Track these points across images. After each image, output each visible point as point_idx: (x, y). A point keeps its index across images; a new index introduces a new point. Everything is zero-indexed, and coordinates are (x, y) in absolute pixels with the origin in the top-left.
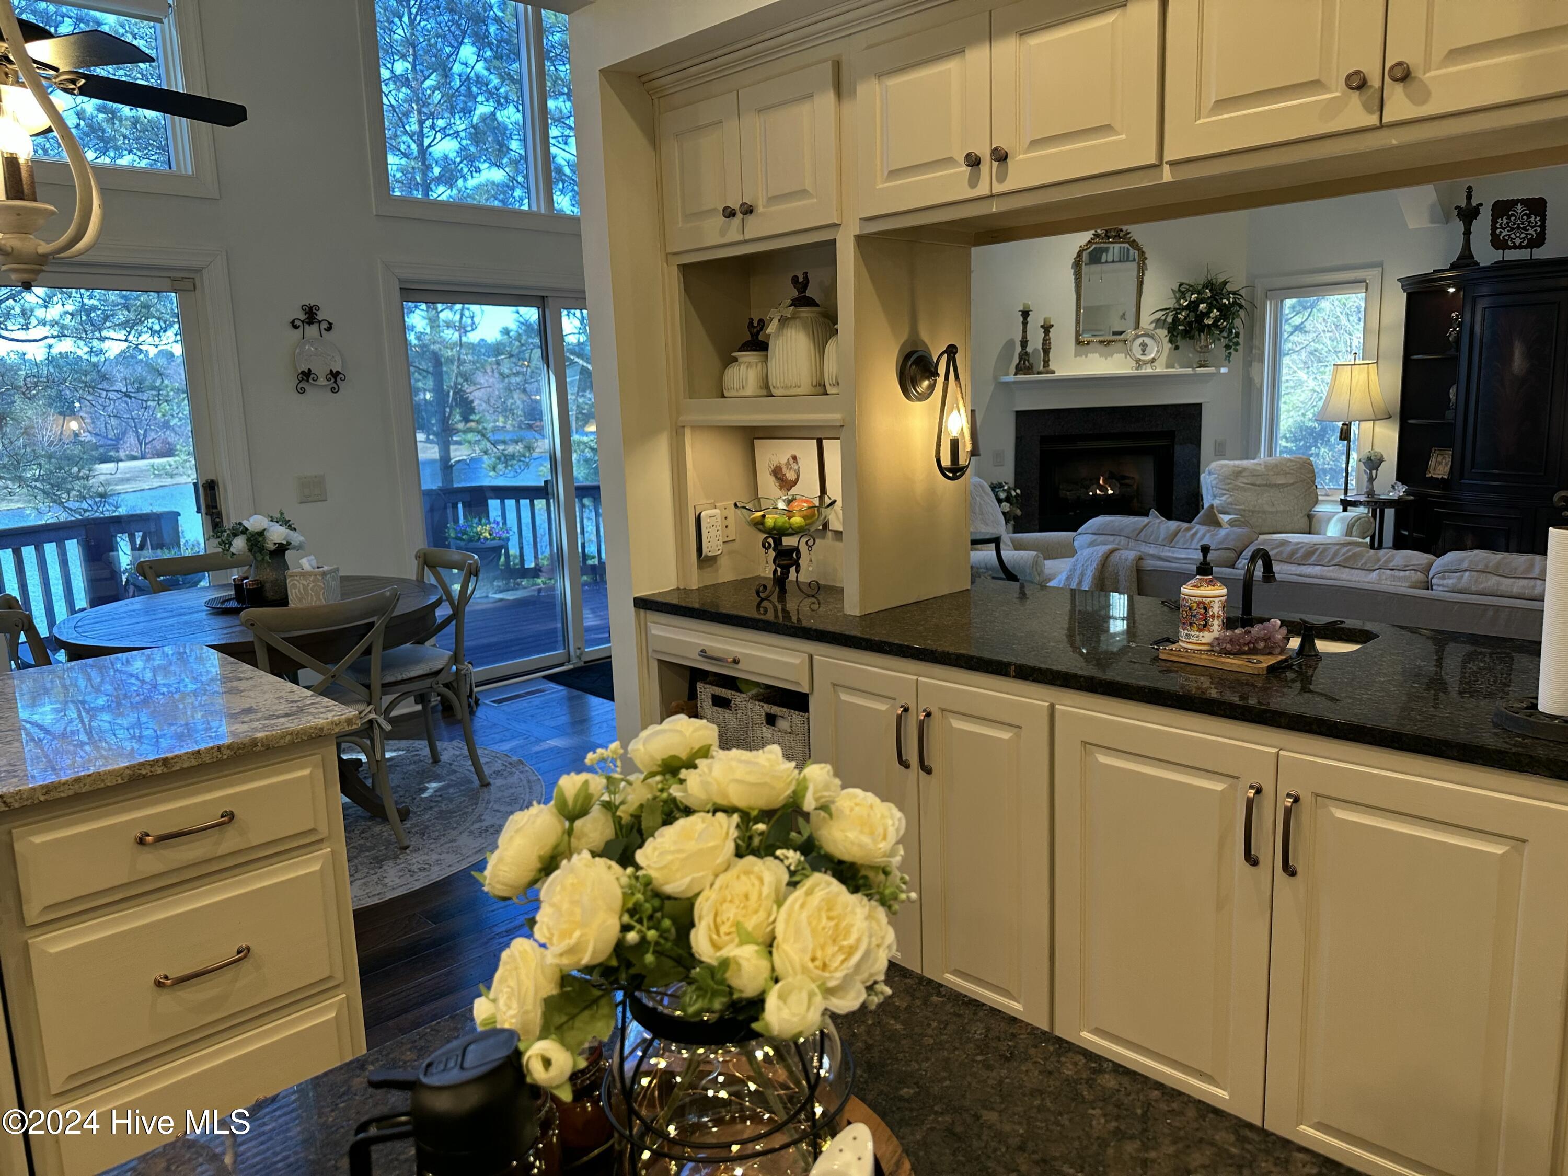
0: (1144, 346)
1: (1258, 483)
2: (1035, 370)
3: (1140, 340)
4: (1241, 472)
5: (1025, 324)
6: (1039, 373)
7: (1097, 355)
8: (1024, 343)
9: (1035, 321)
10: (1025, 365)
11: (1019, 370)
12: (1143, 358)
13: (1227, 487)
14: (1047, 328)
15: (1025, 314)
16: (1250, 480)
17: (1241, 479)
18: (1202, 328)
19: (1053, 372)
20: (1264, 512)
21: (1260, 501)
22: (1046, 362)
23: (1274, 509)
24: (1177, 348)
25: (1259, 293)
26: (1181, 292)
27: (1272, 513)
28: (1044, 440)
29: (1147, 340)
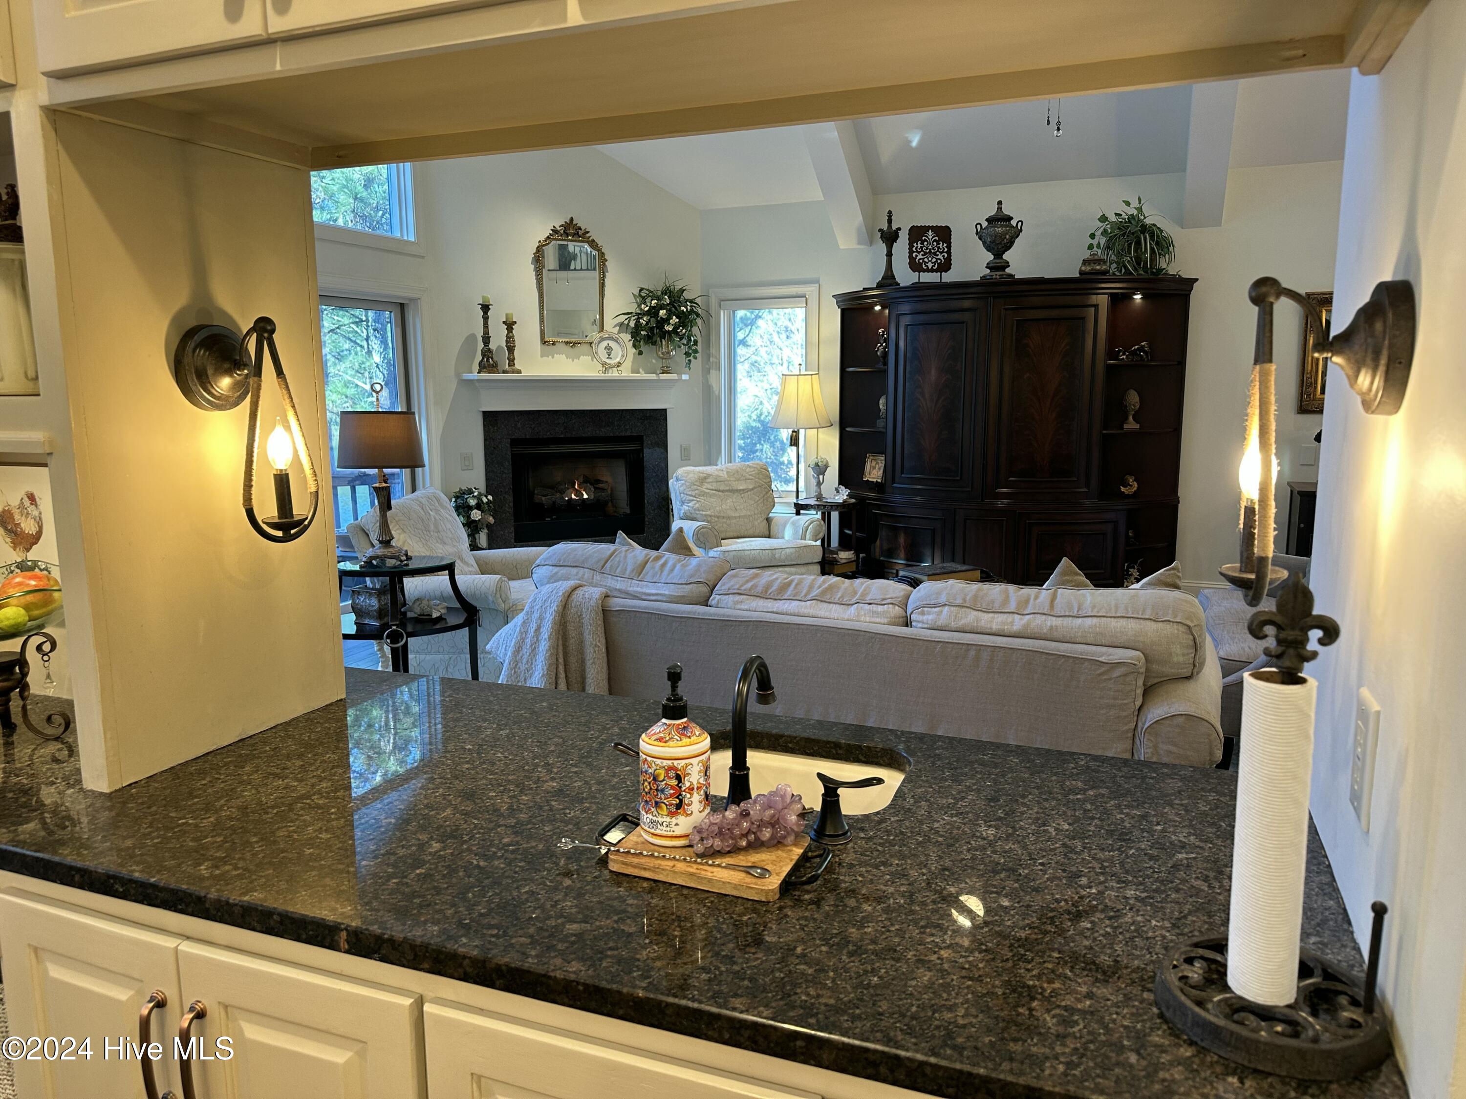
0: (609, 349)
1: (722, 488)
2: (500, 368)
3: (605, 343)
4: (705, 478)
5: (486, 318)
6: (504, 372)
7: (563, 356)
8: (486, 339)
9: (496, 317)
10: (488, 363)
11: (482, 368)
12: (608, 361)
13: (693, 493)
14: (510, 325)
15: (485, 308)
16: (715, 486)
17: (706, 485)
18: (664, 334)
19: (519, 372)
20: (729, 518)
21: (724, 507)
22: (512, 362)
23: (737, 515)
24: (640, 353)
25: (713, 301)
26: (643, 296)
27: (735, 517)
28: (514, 442)
29: (612, 344)
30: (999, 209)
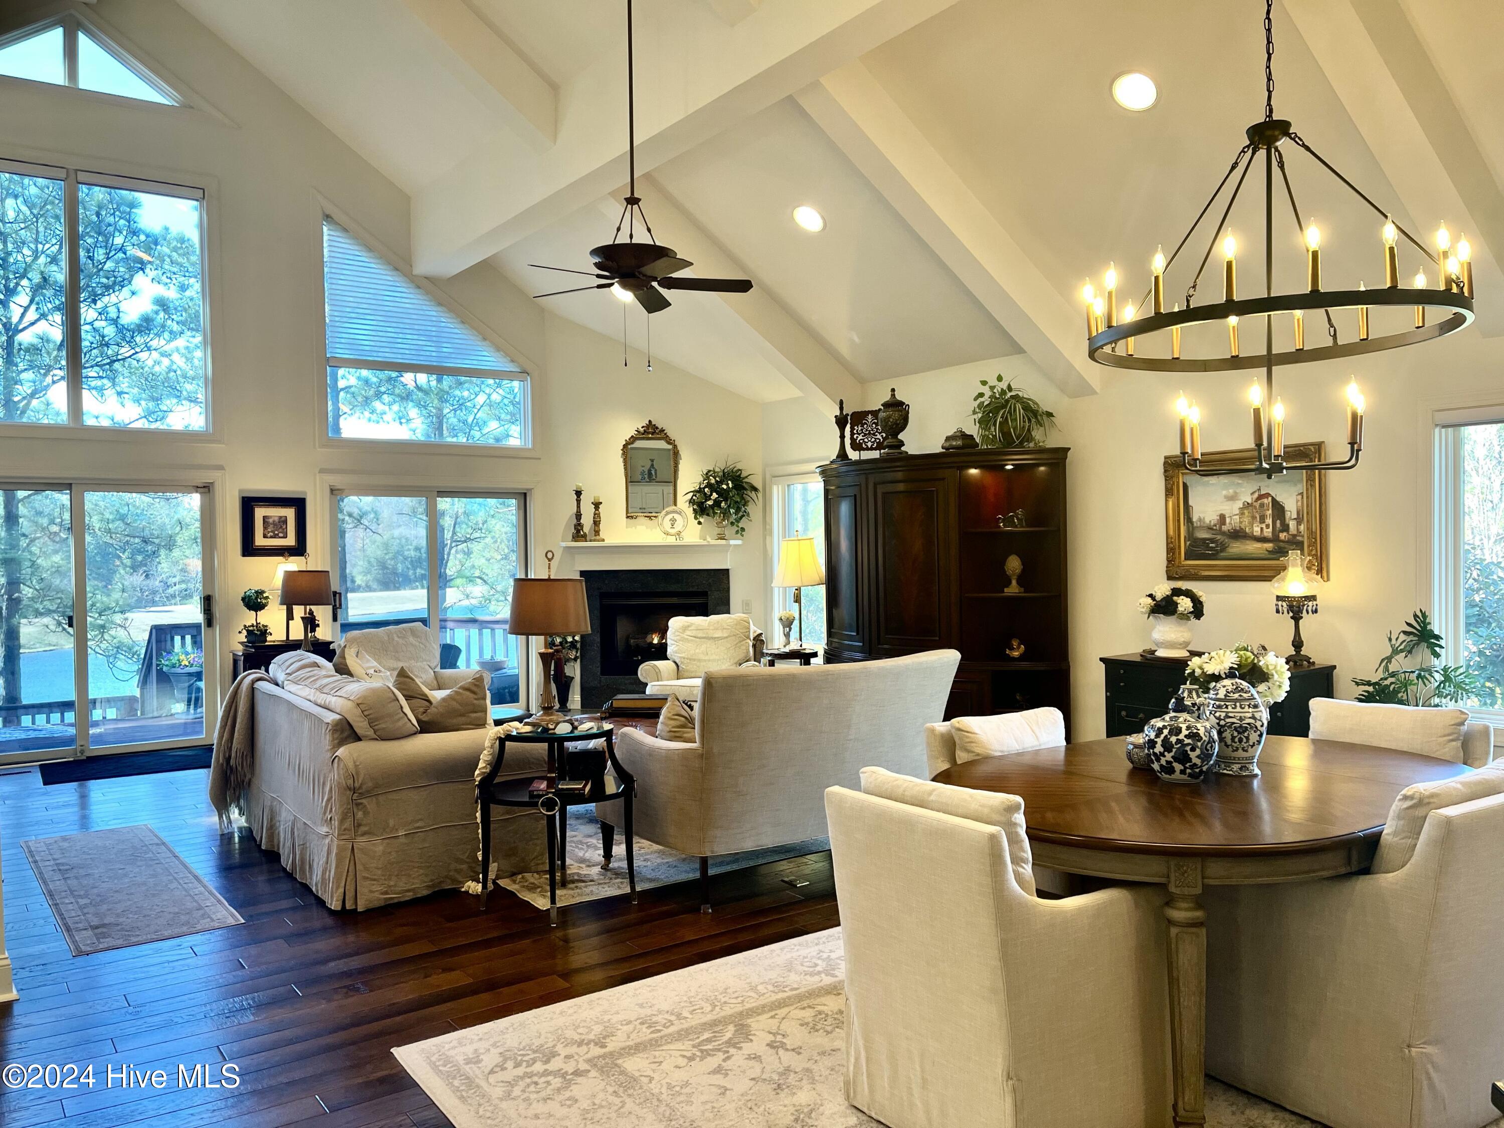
0: (673, 521)
1: (699, 635)
2: (588, 538)
3: (670, 516)
4: (689, 626)
5: (578, 501)
6: (591, 541)
7: (644, 527)
9: (587, 499)
10: (578, 534)
11: (574, 538)
12: (670, 530)
13: (675, 638)
14: (597, 505)
15: (578, 493)
16: (694, 633)
17: (688, 633)
19: (603, 540)
20: (699, 660)
21: (697, 651)
22: (597, 532)
23: (707, 658)
24: (699, 523)
25: (767, 480)
26: (707, 476)
27: (705, 661)
28: (603, 595)
29: (676, 516)
30: (893, 395)
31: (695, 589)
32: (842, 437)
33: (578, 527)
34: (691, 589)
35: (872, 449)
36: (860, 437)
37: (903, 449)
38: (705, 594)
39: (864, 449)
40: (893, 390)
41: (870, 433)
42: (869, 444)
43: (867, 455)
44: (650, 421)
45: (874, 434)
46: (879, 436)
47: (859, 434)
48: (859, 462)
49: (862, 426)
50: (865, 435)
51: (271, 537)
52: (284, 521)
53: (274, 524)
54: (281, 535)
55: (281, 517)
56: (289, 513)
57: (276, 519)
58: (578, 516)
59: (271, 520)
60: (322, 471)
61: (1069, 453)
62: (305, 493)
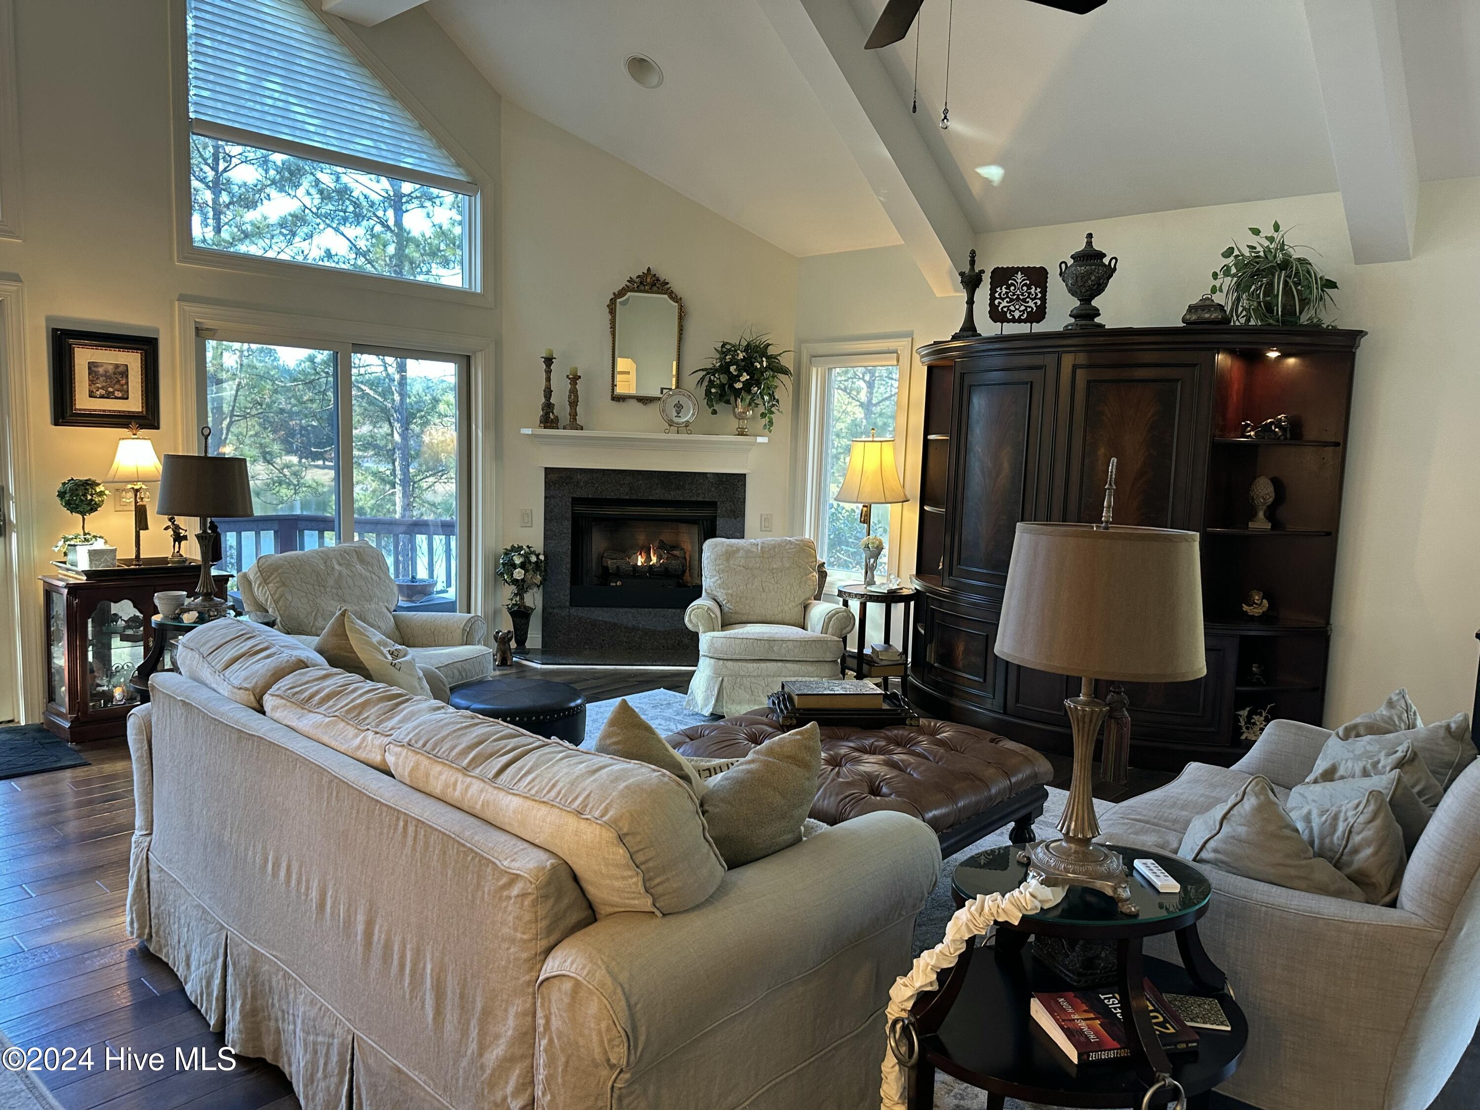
0: (679, 407)
2: (561, 425)
3: (675, 400)
5: (549, 372)
6: (565, 428)
9: (560, 370)
10: (548, 417)
12: (676, 420)
14: (575, 379)
15: (549, 361)
18: (737, 393)
19: (581, 428)
20: (753, 600)
22: (574, 415)
24: (714, 412)
25: (805, 359)
26: (724, 350)
28: (575, 501)
29: (683, 401)
30: (1089, 243)
31: (700, 499)
32: (970, 302)
33: (548, 407)
34: (694, 499)
35: (1019, 321)
36: (1004, 304)
37: (1097, 320)
38: (713, 505)
39: (1009, 321)
40: (1090, 236)
41: (1018, 299)
42: (1017, 314)
43: (1010, 329)
44: (649, 269)
45: (1024, 300)
46: (1031, 304)
47: (1003, 299)
48: (1001, 339)
49: (1008, 288)
50: (1011, 300)
51: (102, 397)
52: (123, 372)
53: (106, 376)
54: (120, 394)
55: (117, 366)
56: (133, 360)
57: (110, 368)
58: (548, 392)
59: (101, 370)
60: (182, 298)
61: (1364, 341)
62: (157, 331)
